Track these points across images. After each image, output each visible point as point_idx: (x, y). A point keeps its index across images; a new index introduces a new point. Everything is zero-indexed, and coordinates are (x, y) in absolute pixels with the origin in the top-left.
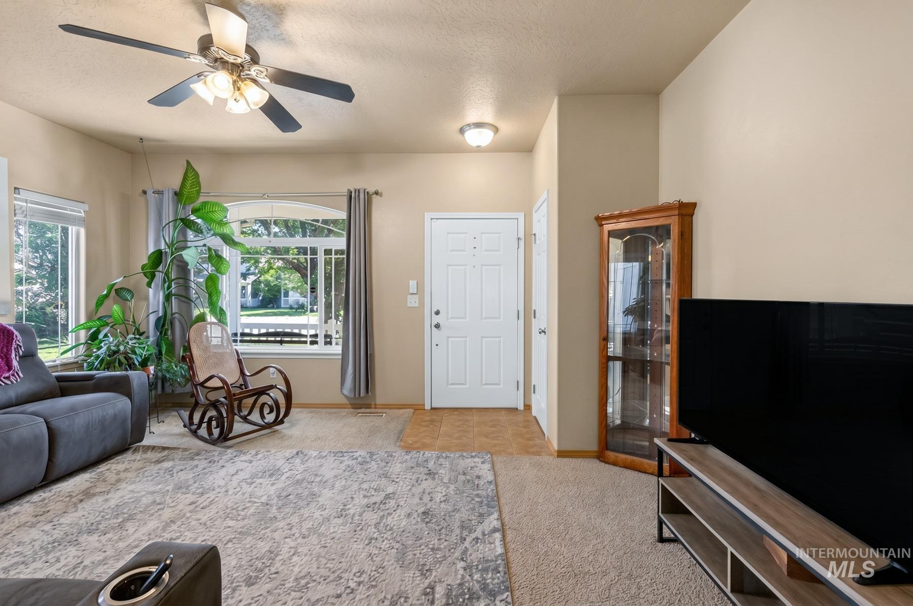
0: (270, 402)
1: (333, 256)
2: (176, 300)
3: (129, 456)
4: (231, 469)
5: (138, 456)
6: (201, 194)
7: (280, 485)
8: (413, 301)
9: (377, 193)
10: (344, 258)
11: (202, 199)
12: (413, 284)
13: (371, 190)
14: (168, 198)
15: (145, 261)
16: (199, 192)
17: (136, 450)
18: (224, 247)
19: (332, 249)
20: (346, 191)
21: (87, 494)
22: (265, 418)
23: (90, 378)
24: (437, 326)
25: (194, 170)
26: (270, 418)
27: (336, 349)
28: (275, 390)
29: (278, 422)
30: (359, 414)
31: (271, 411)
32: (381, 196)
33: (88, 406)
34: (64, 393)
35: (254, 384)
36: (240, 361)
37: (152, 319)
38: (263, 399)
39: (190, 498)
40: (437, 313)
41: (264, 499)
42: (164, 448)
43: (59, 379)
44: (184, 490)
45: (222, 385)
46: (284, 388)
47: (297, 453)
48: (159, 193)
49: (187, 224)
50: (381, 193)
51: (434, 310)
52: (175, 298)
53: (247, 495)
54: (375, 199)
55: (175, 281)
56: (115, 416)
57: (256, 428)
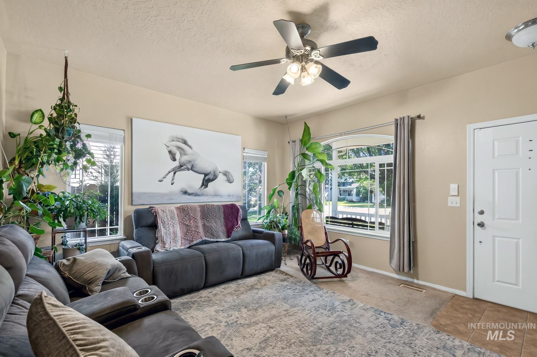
0: (340, 262)
1: (386, 168)
2: (301, 197)
3: (273, 273)
4: (311, 297)
5: (276, 275)
6: (311, 139)
7: (331, 319)
8: (454, 202)
9: (419, 117)
10: (392, 169)
11: (311, 142)
12: (453, 188)
13: (413, 115)
14: (298, 144)
15: (288, 177)
16: (310, 138)
17: (276, 272)
18: (323, 167)
19: (385, 164)
20: (394, 121)
21: (252, 288)
22: (338, 271)
23: (261, 232)
24: (481, 225)
25: (308, 126)
26: (340, 272)
27: (386, 234)
28: (342, 254)
29: (344, 275)
30: (403, 285)
31: (340, 268)
32: (423, 118)
33: (258, 245)
34: (254, 238)
35: (333, 248)
36: (326, 233)
37: (291, 205)
38: (337, 259)
39: (286, 306)
40: (482, 213)
41: (319, 324)
42: (287, 274)
43: (254, 231)
44: (286, 301)
45: (311, 246)
46: (347, 254)
47: (350, 301)
48: (294, 142)
49: (304, 155)
50: (424, 116)
51: (477, 210)
52: (300, 196)
53: (313, 317)
54: (418, 122)
55: (300, 186)
56: (268, 252)
57: (333, 275)
